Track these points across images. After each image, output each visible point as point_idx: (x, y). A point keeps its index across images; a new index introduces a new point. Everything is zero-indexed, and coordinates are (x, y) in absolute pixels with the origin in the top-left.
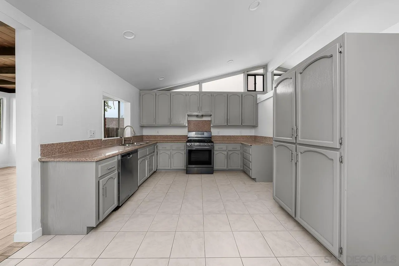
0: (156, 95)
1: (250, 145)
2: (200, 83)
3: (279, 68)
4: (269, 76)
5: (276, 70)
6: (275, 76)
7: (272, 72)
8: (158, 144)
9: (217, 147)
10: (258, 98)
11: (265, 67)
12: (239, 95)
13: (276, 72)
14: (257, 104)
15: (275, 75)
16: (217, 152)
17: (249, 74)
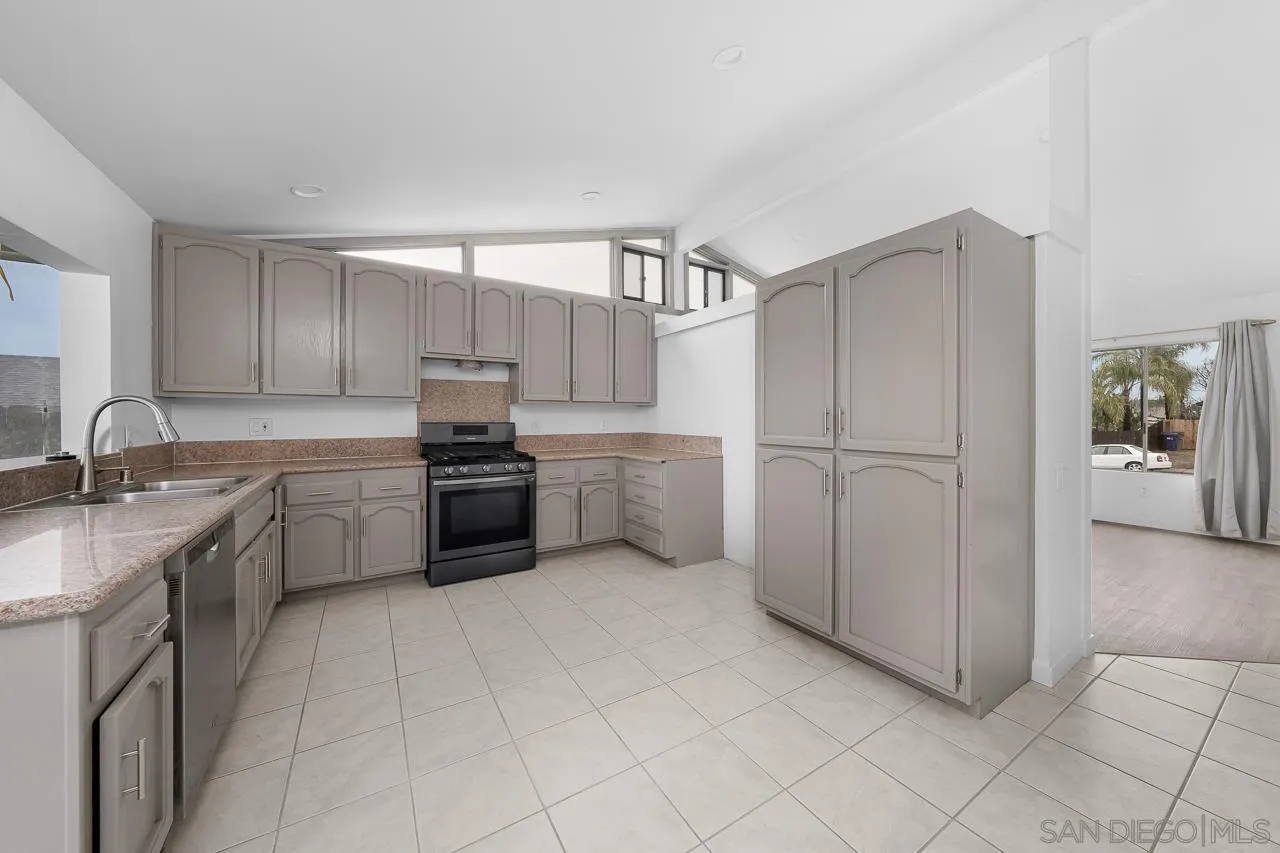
0: (261, 259)
1: (660, 460)
2: (466, 242)
3: (703, 247)
4: (678, 263)
5: (695, 251)
6: (690, 267)
7: (686, 255)
8: (288, 479)
9: (544, 475)
10: (657, 322)
11: (668, 235)
12: (607, 308)
13: (693, 256)
14: (655, 340)
15: (691, 264)
16: (547, 492)
17: (624, 246)
